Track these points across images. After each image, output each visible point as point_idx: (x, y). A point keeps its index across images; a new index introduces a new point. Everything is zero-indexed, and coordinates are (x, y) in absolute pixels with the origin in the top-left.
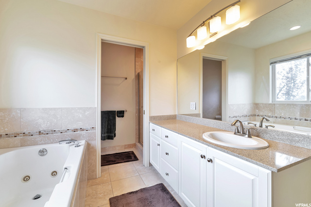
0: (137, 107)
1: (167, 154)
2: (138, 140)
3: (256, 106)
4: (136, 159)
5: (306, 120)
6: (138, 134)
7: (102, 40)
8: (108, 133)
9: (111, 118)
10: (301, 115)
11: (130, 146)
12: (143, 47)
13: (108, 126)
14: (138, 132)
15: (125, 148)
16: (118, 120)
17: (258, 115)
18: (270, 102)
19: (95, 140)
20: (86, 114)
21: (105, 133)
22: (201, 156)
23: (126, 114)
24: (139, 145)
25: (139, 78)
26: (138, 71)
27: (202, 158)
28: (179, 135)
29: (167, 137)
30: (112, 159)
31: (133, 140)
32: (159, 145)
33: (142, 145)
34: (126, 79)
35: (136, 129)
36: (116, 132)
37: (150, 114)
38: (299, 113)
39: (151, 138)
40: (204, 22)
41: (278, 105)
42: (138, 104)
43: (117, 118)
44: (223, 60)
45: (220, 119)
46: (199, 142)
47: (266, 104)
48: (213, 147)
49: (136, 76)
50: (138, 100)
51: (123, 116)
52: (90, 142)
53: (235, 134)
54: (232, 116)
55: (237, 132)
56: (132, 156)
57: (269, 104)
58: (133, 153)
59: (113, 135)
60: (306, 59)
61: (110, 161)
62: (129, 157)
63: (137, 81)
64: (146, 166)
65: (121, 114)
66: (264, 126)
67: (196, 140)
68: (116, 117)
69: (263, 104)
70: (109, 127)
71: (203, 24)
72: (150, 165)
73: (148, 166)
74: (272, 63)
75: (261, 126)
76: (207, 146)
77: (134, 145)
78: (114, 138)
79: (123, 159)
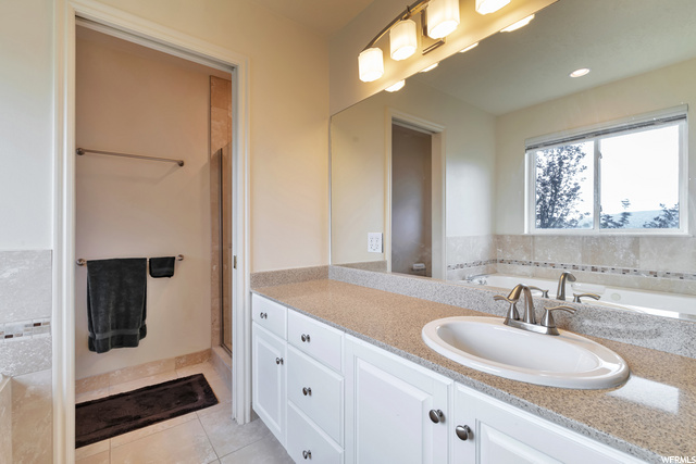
0: (217, 247)
1: (307, 392)
2: (217, 339)
3: (498, 240)
4: (211, 400)
5: (594, 269)
6: (217, 322)
7: (77, 17)
8: (116, 326)
9: (130, 281)
10: (584, 259)
11: (192, 359)
12: (232, 68)
13: (117, 306)
14: (218, 318)
15: (178, 367)
16: (154, 285)
17: (502, 261)
18: (526, 232)
19: (49, 366)
20: (6, 275)
21: (105, 330)
22: (431, 413)
23: (179, 268)
24: (220, 352)
25: (220, 163)
26: (218, 145)
27: (435, 420)
28: (348, 336)
29: (306, 339)
30: (130, 409)
31: (203, 340)
32: (280, 361)
33: (230, 352)
34: (181, 164)
35: (213, 309)
36: (147, 322)
37: (252, 267)
38: (580, 255)
39: (256, 340)
40: (409, 9)
41: (539, 239)
42: (218, 239)
43: (150, 279)
44: (434, 132)
45: (425, 272)
46: (419, 363)
47: (516, 237)
48: (475, 387)
49: (212, 160)
50: (218, 228)
51: (170, 274)
52: (23, 378)
53: (506, 323)
54: (453, 264)
55: (515, 320)
56: (199, 390)
57: (524, 237)
58: (201, 379)
59: (138, 332)
60: (592, 143)
61: (120, 420)
62: (188, 395)
63: (216, 173)
64: (240, 421)
65: (164, 267)
66: (569, 297)
67: (407, 357)
68: (149, 277)
69: (511, 236)
70: (123, 309)
71: (406, 15)
72: (254, 416)
73: (248, 420)
74: (529, 149)
75: (562, 297)
76: (449, 381)
77: (208, 355)
78: (142, 342)
79: (168, 406)
